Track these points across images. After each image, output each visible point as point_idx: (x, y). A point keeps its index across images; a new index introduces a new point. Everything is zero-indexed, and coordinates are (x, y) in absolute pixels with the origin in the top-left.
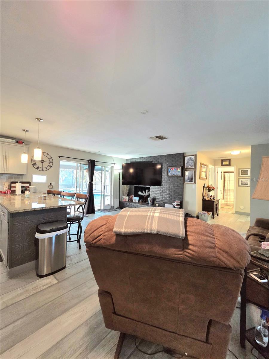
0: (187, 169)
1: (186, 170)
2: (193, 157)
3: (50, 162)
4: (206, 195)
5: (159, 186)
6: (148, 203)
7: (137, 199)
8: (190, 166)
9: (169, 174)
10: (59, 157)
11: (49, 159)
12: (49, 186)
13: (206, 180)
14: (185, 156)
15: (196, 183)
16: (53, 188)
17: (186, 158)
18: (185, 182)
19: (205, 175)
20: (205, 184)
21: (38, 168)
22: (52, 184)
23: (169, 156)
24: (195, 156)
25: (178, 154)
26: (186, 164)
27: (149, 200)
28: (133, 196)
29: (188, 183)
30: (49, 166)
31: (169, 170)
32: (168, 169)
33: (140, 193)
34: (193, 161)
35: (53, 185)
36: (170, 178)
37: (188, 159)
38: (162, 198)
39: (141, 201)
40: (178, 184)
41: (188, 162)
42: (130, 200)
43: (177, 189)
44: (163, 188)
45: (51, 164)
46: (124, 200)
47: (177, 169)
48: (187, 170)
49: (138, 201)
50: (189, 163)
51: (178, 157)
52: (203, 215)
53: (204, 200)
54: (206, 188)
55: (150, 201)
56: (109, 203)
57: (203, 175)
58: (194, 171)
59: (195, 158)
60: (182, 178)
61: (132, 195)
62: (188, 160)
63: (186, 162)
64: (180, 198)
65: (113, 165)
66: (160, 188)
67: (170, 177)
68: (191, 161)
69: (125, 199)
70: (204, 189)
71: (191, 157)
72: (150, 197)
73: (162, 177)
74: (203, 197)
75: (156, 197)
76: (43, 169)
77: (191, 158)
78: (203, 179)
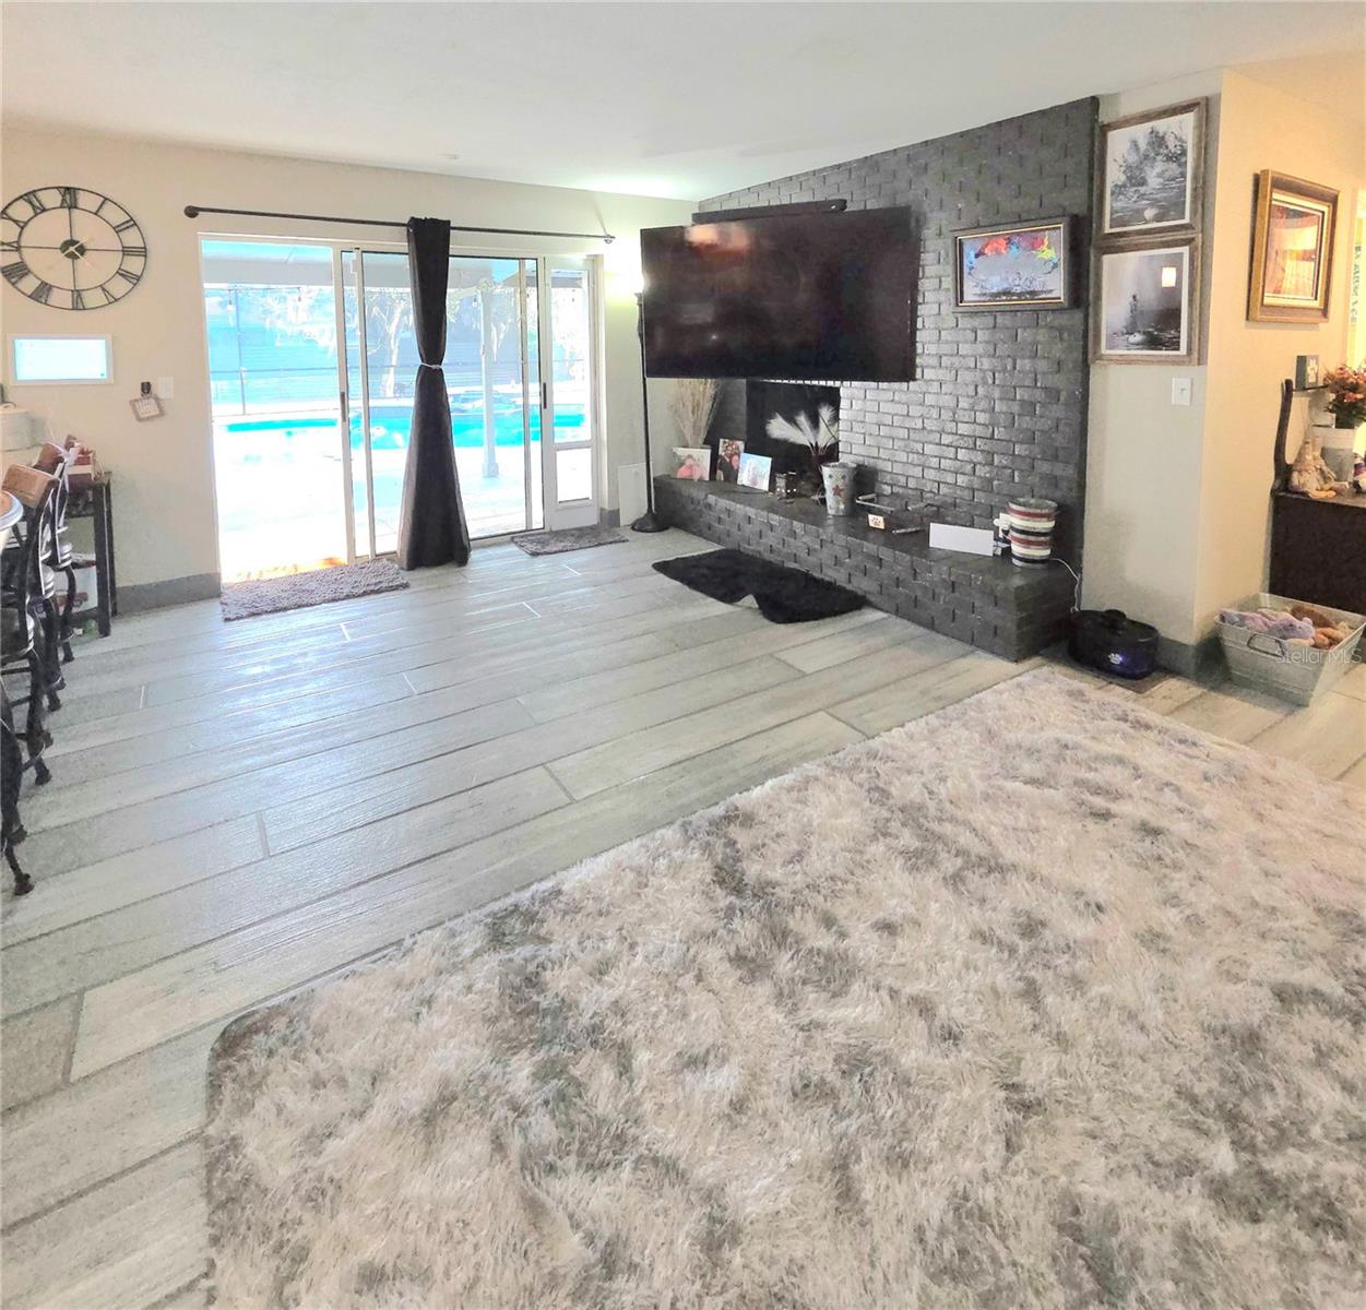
0: (1122, 241)
1: (1114, 245)
2: (1183, 128)
3: (126, 251)
4: (1312, 456)
5: (896, 385)
6: (824, 501)
7: (764, 464)
8: (1149, 213)
9: (971, 292)
10: (192, 212)
11: (118, 229)
12: (133, 403)
13: (1322, 326)
14: (1106, 128)
15: (1201, 361)
16: (162, 413)
17: (1119, 146)
18: (1104, 350)
19: (1310, 283)
20: (1302, 361)
21: (42, 293)
22: (157, 389)
23: (970, 141)
24: (1204, 109)
25: (1043, 113)
26: (1119, 190)
27: (827, 483)
28: (741, 445)
29: (1128, 361)
30: (123, 274)
31: (969, 254)
32: (959, 247)
33: (778, 428)
34: (1178, 158)
35: (161, 396)
36: (977, 322)
37: (1135, 144)
38: (917, 472)
39: (781, 483)
40: (1042, 365)
41: (1135, 179)
42: (720, 474)
43: (1033, 405)
44: (930, 399)
45: (134, 265)
46: (682, 473)
47: (1035, 245)
48: (1121, 250)
49: (764, 485)
50: (1143, 182)
51: (1044, 141)
52: (1269, 644)
53: (1287, 504)
54: (1318, 391)
55: (837, 491)
56: (585, 491)
57: (1294, 281)
58: (1185, 250)
59: (1198, 127)
60: (1078, 315)
61: (733, 438)
62: (1133, 159)
63: (1114, 175)
64: (1054, 481)
65: (597, 246)
66: (904, 398)
67: (974, 313)
68: (1160, 166)
69: (689, 462)
70: (1299, 402)
71: (1162, 125)
72: (843, 458)
73: (922, 310)
74: (1283, 471)
75: (881, 465)
76: (77, 294)
77: (1158, 141)
78: (1286, 315)
